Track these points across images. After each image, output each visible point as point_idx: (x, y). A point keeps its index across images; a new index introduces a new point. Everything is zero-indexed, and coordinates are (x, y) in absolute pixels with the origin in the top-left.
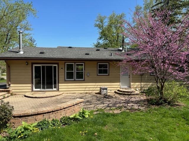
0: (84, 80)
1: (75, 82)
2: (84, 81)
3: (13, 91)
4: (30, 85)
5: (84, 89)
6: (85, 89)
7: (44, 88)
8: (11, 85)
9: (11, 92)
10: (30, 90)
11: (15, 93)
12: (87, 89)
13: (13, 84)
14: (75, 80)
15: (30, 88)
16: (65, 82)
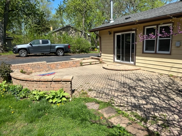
0: (170, 54)
1: (155, 55)
2: (170, 56)
3: (103, 59)
4: (112, 55)
5: (169, 69)
6: (171, 69)
7: (123, 60)
8: (102, 54)
9: (100, 61)
10: (113, 61)
11: (104, 62)
12: (173, 70)
13: (103, 53)
14: (156, 53)
15: (112, 58)
16: (143, 54)
